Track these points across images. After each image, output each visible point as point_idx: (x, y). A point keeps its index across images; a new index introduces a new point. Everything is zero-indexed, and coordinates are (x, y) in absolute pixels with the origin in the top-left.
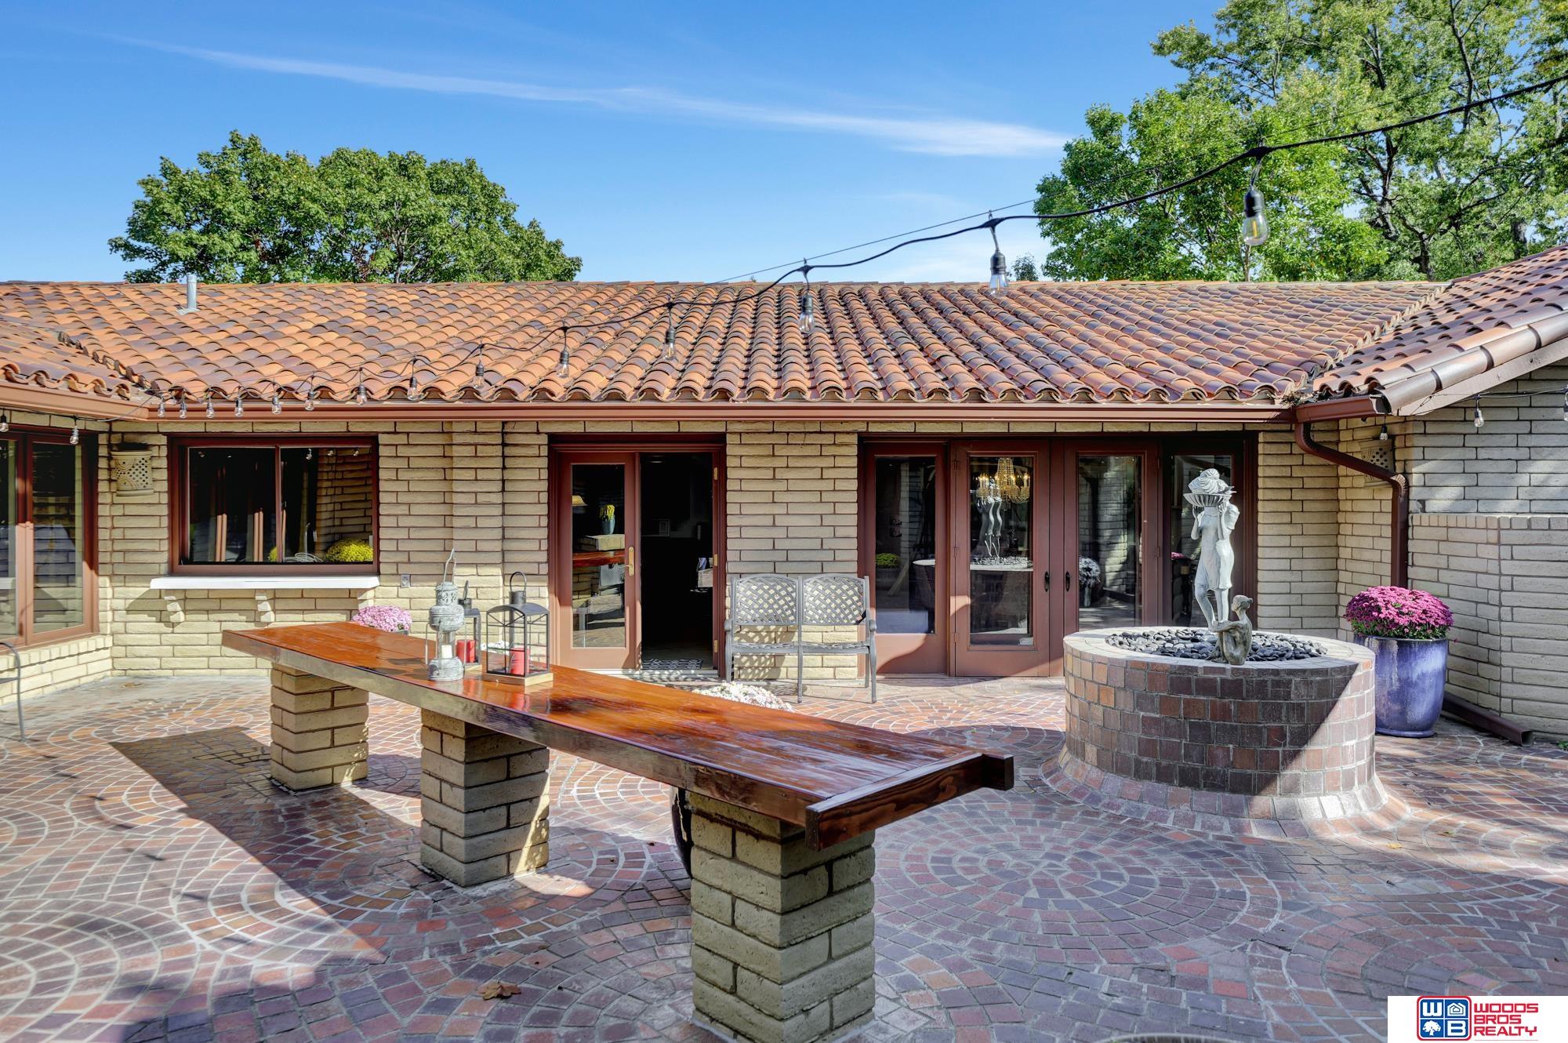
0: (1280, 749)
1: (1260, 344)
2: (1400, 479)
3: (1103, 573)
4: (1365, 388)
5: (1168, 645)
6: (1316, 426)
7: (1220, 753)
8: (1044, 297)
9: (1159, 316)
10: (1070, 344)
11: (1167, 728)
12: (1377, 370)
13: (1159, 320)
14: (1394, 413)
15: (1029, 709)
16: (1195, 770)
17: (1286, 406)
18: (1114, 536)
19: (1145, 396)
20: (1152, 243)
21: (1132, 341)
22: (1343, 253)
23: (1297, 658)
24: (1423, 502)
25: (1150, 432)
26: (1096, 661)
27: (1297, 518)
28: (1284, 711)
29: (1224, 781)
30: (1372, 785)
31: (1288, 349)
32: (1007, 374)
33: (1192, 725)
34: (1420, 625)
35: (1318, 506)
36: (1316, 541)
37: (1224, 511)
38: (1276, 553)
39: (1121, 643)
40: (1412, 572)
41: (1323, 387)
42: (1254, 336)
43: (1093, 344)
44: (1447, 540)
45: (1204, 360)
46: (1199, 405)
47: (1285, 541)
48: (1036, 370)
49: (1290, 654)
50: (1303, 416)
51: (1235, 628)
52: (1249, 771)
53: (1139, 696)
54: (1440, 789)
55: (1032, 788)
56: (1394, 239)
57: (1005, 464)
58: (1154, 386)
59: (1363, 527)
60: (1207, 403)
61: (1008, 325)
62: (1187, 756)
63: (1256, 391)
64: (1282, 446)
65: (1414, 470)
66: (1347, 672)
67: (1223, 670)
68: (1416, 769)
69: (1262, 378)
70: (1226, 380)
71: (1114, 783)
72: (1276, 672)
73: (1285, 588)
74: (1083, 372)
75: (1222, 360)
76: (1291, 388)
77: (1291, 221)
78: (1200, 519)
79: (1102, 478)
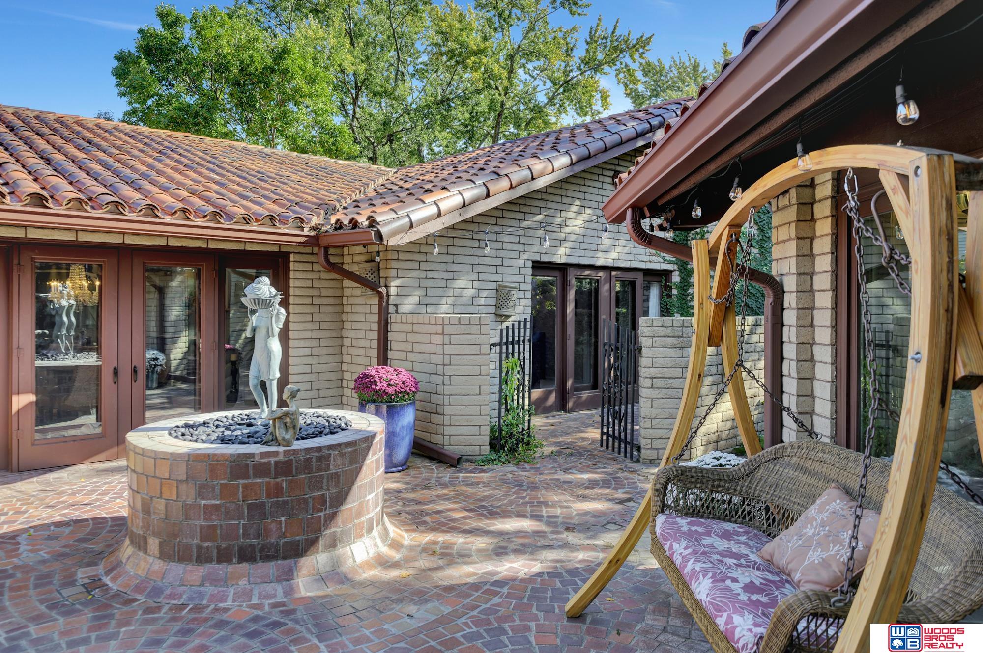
0: (322, 514)
1: (290, 189)
2: (383, 290)
3: (168, 361)
4: (366, 223)
5: (227, 432)
6: (331, 251)
7: (273, 527)
8: (116, 133)
9: (215, 161)
10: (139, 171)
11: (227, 512)
12: (373, 212)
13: (214, 163)
14: (385, 242)
15: (94, 497)
16: (252, 546)
17: (312, 234)
18: (178, 332)
19: (205, 216)
20: (207, 115)
21: (194, 175)
22: (333, 144)
23: (332, 433)
24: (396, 306)
25: (207, 249)
26: (157, 457)
27: (317, 317)
28: (325, 480)
29: (277, 551)
30: (383, 524)
31: (310, 195)
32: (75, 187)
33: (250, 506)
34: (401, 392)
35: (329, 309)
36: (328, 334)
37: (275, 312)
38: (302, 343)
39: (183, 435)
40: (390, 354)
41: (338, 221)
42: (285, 184)
43: (159, 172)
44: (412, 332)
45: (250, 194)
46: (248, 228)
47: (308, 334)
48: (105, 186)
49: (328, 430)
50: (324, 242)
51: (286, 415)
52: (298, 538)
53: (201, 486)
54: (421, 513)
55: (89, 592)
56: (359, 143)
57: (77, 270)
58: (211, 209)
59: (360, 324)
60: (254, 227)
61: (78, 147)
62: (246, 535)
63: (291, 220)
64: (306, 264)
65: (392, 284)
66: (369, 439)
67: (276, 453)
68: (403, 499)
69: (295, 212)
70: (268, 210)
71: (177, 570)
72: (319, 449)
73: (307, 369)
74: (150, 192)
75: (264, 196)
76: (315, 221)
77: (302, 117)
78: (254, 320)
79: (168, 287)
